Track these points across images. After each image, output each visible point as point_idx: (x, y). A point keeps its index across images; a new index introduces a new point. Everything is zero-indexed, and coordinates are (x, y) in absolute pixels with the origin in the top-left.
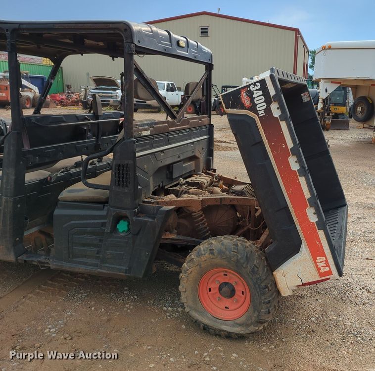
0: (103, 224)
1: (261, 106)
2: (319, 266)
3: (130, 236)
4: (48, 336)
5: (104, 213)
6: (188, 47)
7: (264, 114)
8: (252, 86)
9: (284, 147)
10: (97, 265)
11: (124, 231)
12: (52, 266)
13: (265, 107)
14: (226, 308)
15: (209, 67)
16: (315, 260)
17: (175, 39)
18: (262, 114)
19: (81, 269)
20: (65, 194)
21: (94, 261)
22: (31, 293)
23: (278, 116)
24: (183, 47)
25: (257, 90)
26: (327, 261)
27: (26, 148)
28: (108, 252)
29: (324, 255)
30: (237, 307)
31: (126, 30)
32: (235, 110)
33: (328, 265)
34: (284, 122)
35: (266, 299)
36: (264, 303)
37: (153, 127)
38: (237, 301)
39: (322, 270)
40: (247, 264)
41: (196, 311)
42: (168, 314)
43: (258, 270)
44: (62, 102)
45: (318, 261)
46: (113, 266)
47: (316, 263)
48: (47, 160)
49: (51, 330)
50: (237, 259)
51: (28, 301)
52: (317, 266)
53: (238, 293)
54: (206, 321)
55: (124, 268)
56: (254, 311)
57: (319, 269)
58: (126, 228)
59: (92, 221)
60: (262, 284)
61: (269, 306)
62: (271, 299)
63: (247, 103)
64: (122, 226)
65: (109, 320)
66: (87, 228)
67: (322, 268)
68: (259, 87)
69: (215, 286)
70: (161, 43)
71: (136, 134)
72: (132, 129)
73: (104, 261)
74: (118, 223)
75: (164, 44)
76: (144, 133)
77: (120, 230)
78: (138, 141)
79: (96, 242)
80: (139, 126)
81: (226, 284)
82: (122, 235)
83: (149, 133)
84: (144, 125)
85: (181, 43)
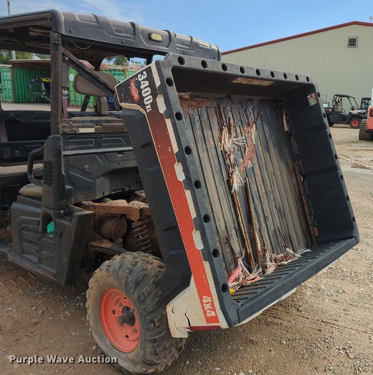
0: (38, 222)
1: (148, 100)
2: (206, 308)
3: (57, 238)
5: (38, 210)
6: (170, 41)
7: (151, 109)
8: (140, 76)
9: (170, 150)
10: (35, 263)
11: (51, 233)
12: (10, 259)
13: (151, 101)
16: (201, 299)
18: (149, 109)
20: (24, 189)
21: (35, 260)
23: (163, 113)
25: (144, 80)
26: (212, 303)
27: (3, 141)
28: (43, 252)
29: (210, 295)
32: (127, 104)
33: (214, 310)
34: (169, 120)
35: (151, 337)
36: (149, 340)
37: (102, 125)
38: (135, 332)
39: (209, 315)
41: (97, 333)
45: (205, 301)
46: (46, 268)
47: (202, 303)
50: (127, 282)
52: (203, 307)
55: (54, 271)
56: (141, 348)
57: (205, 312)
58: (53, 230)
59: (32, 218)
60: (148, 318)
62: (157, 337)
63: (136, 96)
64: (51, 228)
66: (29, 224)
67: (208, 311)
68: (146, 76)
69: (118, 309)
70: (116, 35)
71: (68, 130)
72: (57, 124)
73: (40, 261)
74: (48, 223)
75: (119, 36)
76: (82, 130)
77: (48, 231)
78: (71, 138)
79: (35, 240)
80: (75, 122)
81: (128, 308)
82: (51, 236)
83: (92, 130)
84: (84, 122)
85: (154, 37)
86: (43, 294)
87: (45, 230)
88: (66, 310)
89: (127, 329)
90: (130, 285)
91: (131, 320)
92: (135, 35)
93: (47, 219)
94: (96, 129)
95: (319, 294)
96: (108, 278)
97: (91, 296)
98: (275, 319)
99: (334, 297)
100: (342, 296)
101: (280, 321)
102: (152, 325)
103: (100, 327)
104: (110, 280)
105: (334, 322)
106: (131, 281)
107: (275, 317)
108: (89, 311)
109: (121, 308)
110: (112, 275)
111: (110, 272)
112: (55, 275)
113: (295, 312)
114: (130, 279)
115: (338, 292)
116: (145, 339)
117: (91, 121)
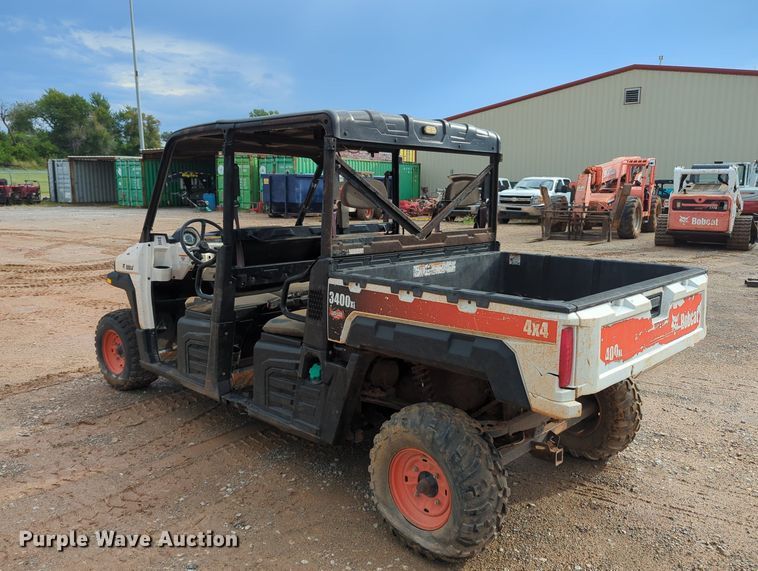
0: (297, 366)
3: (323, 385)
4: (222, 495)
5: (297, 351)
6: (445, 133)
10: (288, 418)
11: (315, 378)
12: (250, 413)
14: (426, 510)
15: (496, 158)
17: (416, 124)
19: (274, 420)
20: (270, 325)
21: (289, 414)
22: (234, 442)
24: (433, 135)
27: (240, 265)
28: (301, 404)
30: (439, 512)
31: (326, 121)
35: (470, 508)
36: (466, 513)
37: (370, 244)
38: (440, 503)
40: (445, 448)
41: (385, 505)
42: (365, 504)
43: (460, 461)
44: (411, 210)
46: (304, 422)
48: (267, 282)
49: (227, 491)
50: (433, 439)
51: (225, 451)
53: (441, 492)
54: (396, 523)
55: (315, 428)
56: (454, 523)
58: (317, 375)
59: (287, 361)
60: (464, 484)
61: (475, 520)
62: (477, 509)
64: (314, 372)
65: (292, 493)
66: (282, 368)
69: (413, 474)
70: (388, 133)
71: (338, 252)
72: (329, 245)
73: (296, 414)
74: (311, 366)
75: (393, 133)
76: (352, 252)
77: (312, 376)
78: (341, 261)
79: (290, 389)
80: (344, 242)
81: (427, 474)
82: (314, 382)
83: (360, 251)
84: (353, 241)
85: (428, 130)
86: (287, 459)
87: (306, 375)
88: (323, 479)
89: (427, 502)
90: (439, 443)
91: (432, 490)
92: (408, 130)
93: (311, 361)
94: (365, 249)
95: (655, 470)
96: (405, 434)
97: (379, 457)
98: (601, 501)
99: (680, 476)
100: (692, 474)
101: (610, 505)
102: (471, 493)
103: (389, 498)
104: (409, 436)
105: (690, 509)
106: (440, 437)
107: (601, 499)
108: (373, 478)
109: (417, 474)
110: (412, 431)
111: (409, 426)
112: (319, 433)
113: (627, 493)
114: (437, 435)
115: (683, 468)
116: (462, 511)
117: (360, 240)
